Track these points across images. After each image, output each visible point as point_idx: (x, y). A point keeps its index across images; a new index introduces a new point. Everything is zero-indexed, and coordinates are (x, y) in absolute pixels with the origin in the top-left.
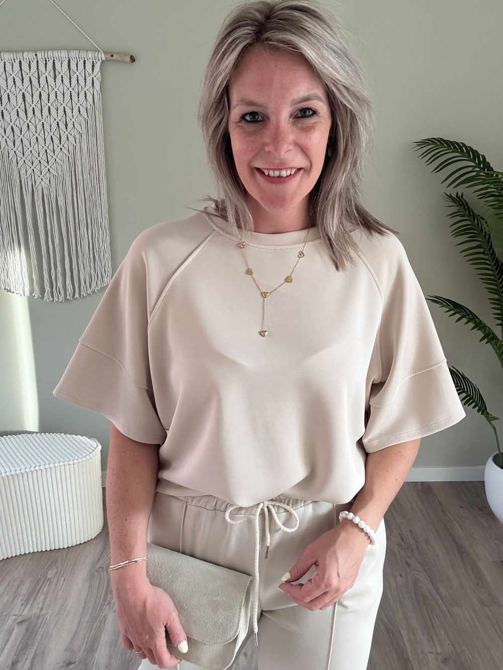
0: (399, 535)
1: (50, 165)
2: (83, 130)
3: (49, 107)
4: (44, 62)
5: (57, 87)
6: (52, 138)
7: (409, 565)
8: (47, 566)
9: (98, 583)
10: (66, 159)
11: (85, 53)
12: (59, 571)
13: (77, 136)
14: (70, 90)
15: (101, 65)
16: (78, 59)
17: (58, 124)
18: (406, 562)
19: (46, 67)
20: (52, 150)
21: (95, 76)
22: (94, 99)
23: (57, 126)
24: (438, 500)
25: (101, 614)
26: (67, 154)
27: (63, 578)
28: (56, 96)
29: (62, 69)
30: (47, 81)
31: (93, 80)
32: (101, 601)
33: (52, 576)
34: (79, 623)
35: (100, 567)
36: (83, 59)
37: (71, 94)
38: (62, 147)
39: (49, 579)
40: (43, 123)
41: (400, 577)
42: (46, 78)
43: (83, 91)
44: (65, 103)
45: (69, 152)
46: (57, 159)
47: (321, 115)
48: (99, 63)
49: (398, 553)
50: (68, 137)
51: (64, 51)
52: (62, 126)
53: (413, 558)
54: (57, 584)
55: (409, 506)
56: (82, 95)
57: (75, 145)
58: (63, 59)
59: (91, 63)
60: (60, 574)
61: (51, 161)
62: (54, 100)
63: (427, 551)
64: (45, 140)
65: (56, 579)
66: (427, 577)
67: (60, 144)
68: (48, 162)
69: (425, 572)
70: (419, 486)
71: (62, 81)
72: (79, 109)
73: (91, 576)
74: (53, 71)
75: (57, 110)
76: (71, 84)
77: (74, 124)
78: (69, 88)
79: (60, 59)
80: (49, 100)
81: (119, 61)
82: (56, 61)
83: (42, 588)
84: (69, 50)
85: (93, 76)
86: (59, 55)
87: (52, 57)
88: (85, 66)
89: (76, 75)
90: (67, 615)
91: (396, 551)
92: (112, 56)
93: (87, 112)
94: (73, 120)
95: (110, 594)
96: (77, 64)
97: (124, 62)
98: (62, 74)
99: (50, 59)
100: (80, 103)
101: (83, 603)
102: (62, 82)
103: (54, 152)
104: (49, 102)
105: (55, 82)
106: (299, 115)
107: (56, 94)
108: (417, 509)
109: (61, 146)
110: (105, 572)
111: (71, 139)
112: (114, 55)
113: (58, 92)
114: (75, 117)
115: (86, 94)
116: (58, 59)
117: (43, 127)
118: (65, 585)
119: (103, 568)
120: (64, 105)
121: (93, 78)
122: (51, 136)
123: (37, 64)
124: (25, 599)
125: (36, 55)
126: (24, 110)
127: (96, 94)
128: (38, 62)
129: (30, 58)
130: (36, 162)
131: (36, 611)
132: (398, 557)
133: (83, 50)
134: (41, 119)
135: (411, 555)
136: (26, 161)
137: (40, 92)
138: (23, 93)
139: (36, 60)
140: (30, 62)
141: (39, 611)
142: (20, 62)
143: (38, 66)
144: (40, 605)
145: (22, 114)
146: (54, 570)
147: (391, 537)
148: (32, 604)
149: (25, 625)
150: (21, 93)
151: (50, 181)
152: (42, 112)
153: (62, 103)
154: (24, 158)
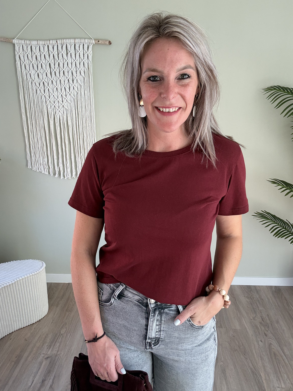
0: (261, 317)
2: (82, 84)
3: (64, 71)
4: (61, 46)
5: (68, 60)
6: (65, 88)
7: (266, 335)
8: (60, 327)
10: (72, 100)
11: (84, 40)
12: (67, 331)
13: (79, 87)
14: (75, 61)
15: (92, 47)
16: (80, 44)
17: (68, 80)
18: (265, 333)
19: (62, 48)
20: (65, 95)
22: (88, 66)
24: (285, 298)
26: (73, 97)
27: (70, 334)
28: (68, 65)
29: (71, 49)
30: (62, 56)
31: (88, 55)
33: (64, 332)
36: (83, 43)
37: (76, 63)
39: (62, 334)
40: (60, 80)
41: (261, 342)
42: (62, 55)
43: (83, 62)
44: (73, 68)
45: (74, 96)
46: (68, 100)
47: (193, 78)
48: (92, 45)
49: (260, 328)
50: (74, 88)
51: (72, 39)
52: (71, 81)
53: (269, 331)
54: (66, 337)
55: (267, 300)
56: (82, 64)
57: (78, 92)
58: (71, 44)
59: (87, 46)
61: (65, 101)
62: (66, 67)
63: (277, 327)
64: (61, 90)
65: (65, 335)
66: (277, 343)
67: (70, 91)
68: (63, 102)
69: (276, 340)
70: (273, 288)
71: (71, 56)
72: (80, 72)
74: (66, 50)
75: (68, 73)
76: (76, 58)
77: (77, 80)
79: (70, 44)
80: (63, 67)
81: (103, 44)
82: (68, 45)
83: (58, 341)
84: (75, 38)
85: (88, 53)
86: (70, 41)
87: (65, 43)
88: (83, 47)
89: (78, 53)
90: (72, 355)
92: (99, 41)
93: (84, 73)
94: (77, 78)
96: (79, 46)
97: (105, 44)
98: (71, 52)
100: (81, 68)
102: (71, 57)
103: (66, 96)
104: (63, 68)
105: (67, 57)
106: (180, 78)
107: (68, 63)
109: (70, 93)
111: (76, 88)
112: (100, 41)
114: (77, 77)
115: (84, 63)
117: (60, 82)
118: (71, 338)
120: (72, 70)
121: (88, 54)
122: (65, 87)
123: (57, 47)
124: (49, 345)
125: (57, 42)
126: (50, 73)
127: (89, 62)
128: (57, 45)
129: (53, 44)
130: (56, 102)
131: (55, 352)
132: (260, 330)
133: (82, 38)
134: (59, 78)
135: (267, 330)
136: (51, 101)
137: (59, 62)
138: (50, 63)
139: (57, 44)
140: (53, 45)
141: (56, 352)
142: (48, 46)
143: (58, 48)
144: (57, 349)
145: (49, 75)
146: (65, 330)
147: (256, 318)
148: (53, 348)
149: (49, 360)
150: (48, 63)
151: (63, 112)
152: (59, 74)
153: (71, 69)
154: (50, 100)
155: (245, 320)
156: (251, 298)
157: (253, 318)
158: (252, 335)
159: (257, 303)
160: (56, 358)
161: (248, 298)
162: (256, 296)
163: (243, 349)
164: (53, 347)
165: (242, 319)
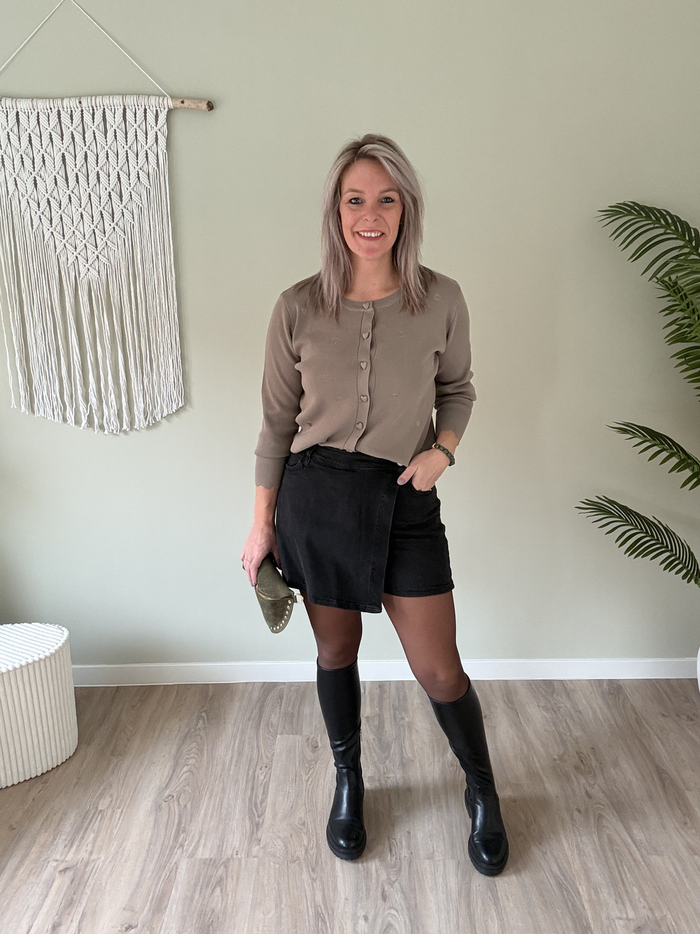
0: (577, 753)
1: (99, 251)
2: (143, 203)
4: (91, 111)
5: (109, 143)
6: (102, 214)
7: (590, 797)
8: (97, 795)
9: (167, 818)
10: (120, 242)
11: (146, 99)
12: (113, 802)
13: (136, 211)
14: (125, 149)
15: (167, 115)
16: (136, 107)
17: (110, 196)
18: (587, 792)
19: (93, 118)
20: (102, 231)
21: (160, 130)
22: (158, 160)
23: (108, 197)
24: (632, 705)
25: (170, 862)
26: (122, 234)
27: (120, 810)
28: (107, 157)
29: (114, 121)
30: (95, 137)
31: (157, 135)
32: (171, 842)
33: (105, 807)
34: (142, 871)
35: (170, 795)
36: (143, 107)
38: (116, 227)
39: (101, 811)
40: (90, 194)
42: (94, 133)
43: (144, 151)
44: (120, 165)
45: (124, 232)
46: (109, 242)
47: (396, 201)
48: (165, 112)
49: (575, 781)
50: (123, 213)
51: (117, 97)
52: (115, 197)
53: (596, 786)
54: (111, 817)
55: (590, 713)
56: (142, 155)
57: (132, 223)
58: (116, 107)
59: (155, 112)
60: (115, 805)
61: (102, 245)
62: (104, 162)
63: (616, 777)
65: (110, 812)
66: (615, 814)
67: (113, 222)
69: (612, 804)
70: (605, 686)
71: (115, 136)
72: (138, 174)
73: (158, 808)
74: (102, 123)
75: (109, 176)
76: (127, 142)
78: (125, 146)
79: (113, 107)
80: (97, 163)
81: (194, 109)
82: (106, 110)
83: (92, 824)
84: (124, 95)
85: (156, 129)
86: (112, 103)
87: (101, 105)
88: (145, 116)
89: (133, 128)
90: (126, 861)
91: (573, 777)
92: (183, 102)
93: (149, 179)
94: (130, 189)
95: (183, 831)
97: (198, 109)
98: (115, 127)
99: (98, 108)
100: (139, 166)
101: (147, 845)
102: (116, 138)
103: (105, 233)
104: (97, 166)
105: (106, 138)
106: (384, 201)
107: (107, 154)
108: (601, 717)
109: (113, 225)
110: (176, 802)
111: (127, 214)
112: (186, 101)
113: (109, 151)
114: (132, 185)
115: (147, 154)
116: (110, 108)
117: (90, 199)
118: (123, 820)
119: (173, 797)
120: (119, 170)
121: (156, 133)
122: (101, 212)
123: (82, 114)
124: (69, 839)
125: (80, 102)
126: (64, 176)
127: (160, 154)
128: (82, 111)
129: (72, 107)
130: (80, 247)
131: (84, 855)
132: (576, 784)
133: (143, 94)
134: (87, 189)
135: (592, 783)
136: (67, 245)
137: (86, 152)
138: (63, 154)
139: (80, 109)
140: (72, 111)
141: (88, 854)
142: (59, 111)
143: (82, 117)
144: (89, 848)
145: (61, 181)
146: (108, 800)
147: (566, 756)
148: (79, 846)
149: (70, 874)
150: (60, 154)
151: (99, 272)
152: (88, 179)
153: (116, 168)
154: (64, 241)
155: (539, 762)
156: (553, 709)
157: (557, 755)
158: (557, 797)
159: (568, 720)
160: (89, 869)
161: (545, 708)
162: (563, 703)
163: (536, 832)
164: (81, 841)
165: (533, 759)
